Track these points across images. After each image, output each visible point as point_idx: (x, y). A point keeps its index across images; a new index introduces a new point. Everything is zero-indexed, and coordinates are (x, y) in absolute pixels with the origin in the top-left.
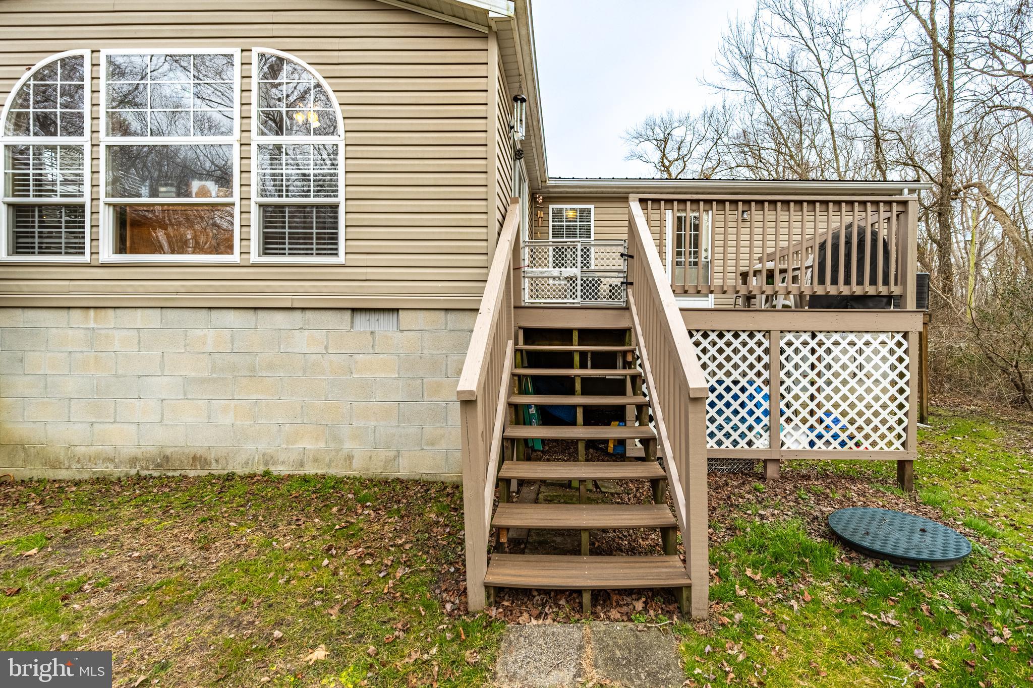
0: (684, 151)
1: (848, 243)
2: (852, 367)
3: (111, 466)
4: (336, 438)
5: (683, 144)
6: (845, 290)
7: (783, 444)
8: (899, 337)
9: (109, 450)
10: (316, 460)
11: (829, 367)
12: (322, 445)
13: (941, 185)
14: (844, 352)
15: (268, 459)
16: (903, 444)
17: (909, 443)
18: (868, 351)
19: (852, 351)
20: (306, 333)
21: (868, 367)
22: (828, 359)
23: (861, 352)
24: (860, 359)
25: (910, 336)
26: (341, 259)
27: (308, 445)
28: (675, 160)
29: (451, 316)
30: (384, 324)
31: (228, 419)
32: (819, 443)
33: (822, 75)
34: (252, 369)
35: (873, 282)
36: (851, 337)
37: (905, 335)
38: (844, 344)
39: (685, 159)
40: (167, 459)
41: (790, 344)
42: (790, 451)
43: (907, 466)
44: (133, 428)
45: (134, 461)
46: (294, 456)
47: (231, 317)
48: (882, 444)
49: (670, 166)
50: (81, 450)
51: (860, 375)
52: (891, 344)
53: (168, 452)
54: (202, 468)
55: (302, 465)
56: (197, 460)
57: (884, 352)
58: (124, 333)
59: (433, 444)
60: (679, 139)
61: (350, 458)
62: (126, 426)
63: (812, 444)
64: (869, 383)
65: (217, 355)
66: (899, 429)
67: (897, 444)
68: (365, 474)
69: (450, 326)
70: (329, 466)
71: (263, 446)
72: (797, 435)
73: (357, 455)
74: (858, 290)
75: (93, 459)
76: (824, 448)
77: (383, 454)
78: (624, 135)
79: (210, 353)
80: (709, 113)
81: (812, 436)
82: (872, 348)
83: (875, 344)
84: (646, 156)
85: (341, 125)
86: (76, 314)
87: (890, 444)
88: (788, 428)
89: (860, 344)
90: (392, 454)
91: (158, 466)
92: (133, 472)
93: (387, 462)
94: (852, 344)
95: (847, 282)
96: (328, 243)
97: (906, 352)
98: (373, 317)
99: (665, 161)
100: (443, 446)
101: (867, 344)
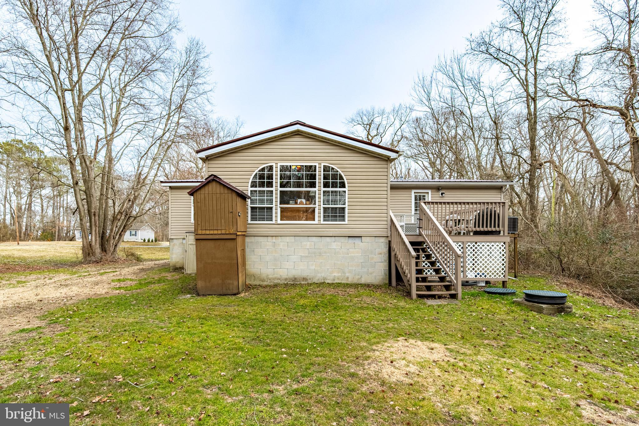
0: (381, 130)
1: (487, 214)
2: (488, 253)
3: (279, 281)
4: (344, 273)
5: (380, 127)
6: (486, 229)
7: (467, 276)
8: (502, 244)
9: (278, 276)
10: (338, 279)
11: (481, 253)
12: (340, 274)
13: (530, 165)
14: (486, 248)
15: (325, 279)
16: (504, 276)
17: (506, 276)
18: (493, 248)
19: (488, 248)
20: (335, 243)
21: (493, 253)
22: (481, 250)
23: (491, 248)
24: (491, 250)
25: (506, 243)
26: (346, 222)
27: (336, 274)
28: (375, 136)
29: (376, 238)
30: (357, 241)
31: (313, 267)
32: (478, 276)
33: (469, 108)
34: (320, 253)
35: (495, 227)
36: (488, 244)
37: (504, 243)
38: (486, 246)
39: (382, 136)
40: (295, 279)
41: (469, 246)
42: (469, 278)
43: (505, 283)
44: (286, 270)
45: (286, 279)
46: (332, 278)
47: (314, 239)
48: (497, 276)
49: (372, 139)
50: (270, 276)
51: (491, 255)
52: (500, 246)
53: (296, 277)
54: (306, 281)
55: (334, 280)
56: (304, 279)
57: (498, 248)
58: (284, 243)
59: (371, 274)
60: (378, 124)
61: (348, 278)
62: (284, 270)
63: (476, 276)
64: (493, 257)
65: (310, 250)
66: (502, 271)
67: (502, 276)
68: (352, 283)
69: (376, 241)
70: (342, 280)
71: (323, 275)
72: (471, 273)
73: (350, 277)
74: (490, 229)
75: (275, 279)
76: (479, 277)
77: (357, 277)
78: (344, 121)
79: (308, 249)
80: (397, 109)
81: (476, 274)
82: (494, 247)
83: (495, 246)
84: (357, 133)
85: (347, 185)
86: (270, 238)
87: (500, 276)
88: (469, 271)
89: (490, 246)
90: (360, 277)
91: (293, 281)
92: (286, 282)
93: (358, 279)
94: (488, 246)
95: (487, 227)
96: (343, 218)
97: (504, 248)
98: (353, 239)
99: (369, 136)
100: (374, 274)
101: (493, 246)
